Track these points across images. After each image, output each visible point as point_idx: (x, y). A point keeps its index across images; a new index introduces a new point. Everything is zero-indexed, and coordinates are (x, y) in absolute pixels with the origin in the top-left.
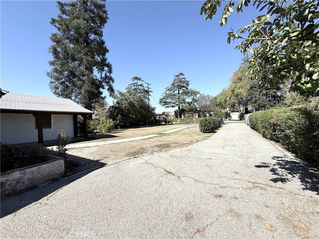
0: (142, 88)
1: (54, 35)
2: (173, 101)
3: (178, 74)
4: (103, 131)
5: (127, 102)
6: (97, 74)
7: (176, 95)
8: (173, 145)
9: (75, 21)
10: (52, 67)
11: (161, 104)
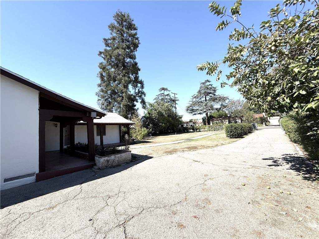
0: (169, 97)
1: (101, 64)
2: (200, 109)
3: (204, 82)
4: (139, 138)
5: (156, 112)
6: (132, 90)
7: (203, 102)
8: (200, 147)
9: (116, 52)
10: (100, 88)
11: (188, 112)
